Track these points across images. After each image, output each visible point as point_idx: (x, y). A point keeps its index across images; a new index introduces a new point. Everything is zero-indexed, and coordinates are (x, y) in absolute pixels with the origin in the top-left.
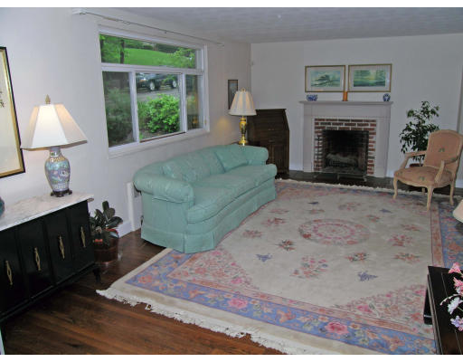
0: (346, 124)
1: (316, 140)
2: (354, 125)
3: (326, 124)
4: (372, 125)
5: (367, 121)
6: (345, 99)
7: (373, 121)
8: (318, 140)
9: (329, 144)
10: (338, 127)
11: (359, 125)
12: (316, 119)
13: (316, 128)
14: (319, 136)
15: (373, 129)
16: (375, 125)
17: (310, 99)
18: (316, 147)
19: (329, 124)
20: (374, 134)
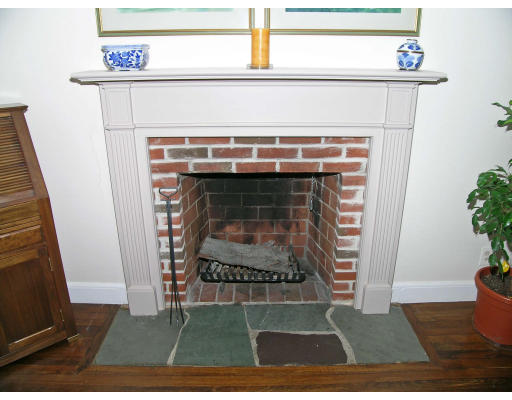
0: (262, 154)
1: (158, 209)
2: (292, 153)
3: (189, 153)
4: (352, 153)
5: (337, 139)
6: (260, 60)
7: (358, 139)
8: (169, 209)
9: (202, 204)
10: (233, 165)
11: (307, 154)
12: (151, 140)
13: (155, 169)
14: (168, 198)
15: (355, 167)
16: (365, 154)
17: (117, 60)
18: (161, 234)
19: (203, 153)
20: (360, 181)
